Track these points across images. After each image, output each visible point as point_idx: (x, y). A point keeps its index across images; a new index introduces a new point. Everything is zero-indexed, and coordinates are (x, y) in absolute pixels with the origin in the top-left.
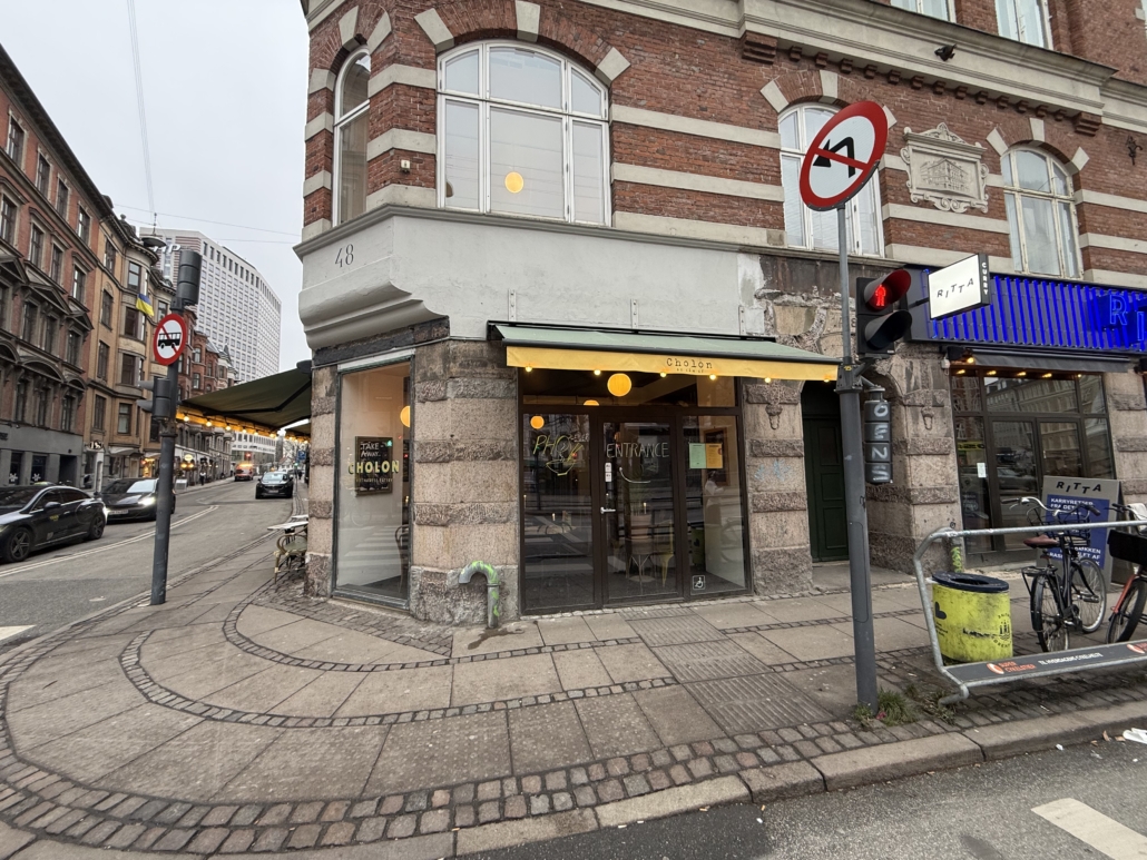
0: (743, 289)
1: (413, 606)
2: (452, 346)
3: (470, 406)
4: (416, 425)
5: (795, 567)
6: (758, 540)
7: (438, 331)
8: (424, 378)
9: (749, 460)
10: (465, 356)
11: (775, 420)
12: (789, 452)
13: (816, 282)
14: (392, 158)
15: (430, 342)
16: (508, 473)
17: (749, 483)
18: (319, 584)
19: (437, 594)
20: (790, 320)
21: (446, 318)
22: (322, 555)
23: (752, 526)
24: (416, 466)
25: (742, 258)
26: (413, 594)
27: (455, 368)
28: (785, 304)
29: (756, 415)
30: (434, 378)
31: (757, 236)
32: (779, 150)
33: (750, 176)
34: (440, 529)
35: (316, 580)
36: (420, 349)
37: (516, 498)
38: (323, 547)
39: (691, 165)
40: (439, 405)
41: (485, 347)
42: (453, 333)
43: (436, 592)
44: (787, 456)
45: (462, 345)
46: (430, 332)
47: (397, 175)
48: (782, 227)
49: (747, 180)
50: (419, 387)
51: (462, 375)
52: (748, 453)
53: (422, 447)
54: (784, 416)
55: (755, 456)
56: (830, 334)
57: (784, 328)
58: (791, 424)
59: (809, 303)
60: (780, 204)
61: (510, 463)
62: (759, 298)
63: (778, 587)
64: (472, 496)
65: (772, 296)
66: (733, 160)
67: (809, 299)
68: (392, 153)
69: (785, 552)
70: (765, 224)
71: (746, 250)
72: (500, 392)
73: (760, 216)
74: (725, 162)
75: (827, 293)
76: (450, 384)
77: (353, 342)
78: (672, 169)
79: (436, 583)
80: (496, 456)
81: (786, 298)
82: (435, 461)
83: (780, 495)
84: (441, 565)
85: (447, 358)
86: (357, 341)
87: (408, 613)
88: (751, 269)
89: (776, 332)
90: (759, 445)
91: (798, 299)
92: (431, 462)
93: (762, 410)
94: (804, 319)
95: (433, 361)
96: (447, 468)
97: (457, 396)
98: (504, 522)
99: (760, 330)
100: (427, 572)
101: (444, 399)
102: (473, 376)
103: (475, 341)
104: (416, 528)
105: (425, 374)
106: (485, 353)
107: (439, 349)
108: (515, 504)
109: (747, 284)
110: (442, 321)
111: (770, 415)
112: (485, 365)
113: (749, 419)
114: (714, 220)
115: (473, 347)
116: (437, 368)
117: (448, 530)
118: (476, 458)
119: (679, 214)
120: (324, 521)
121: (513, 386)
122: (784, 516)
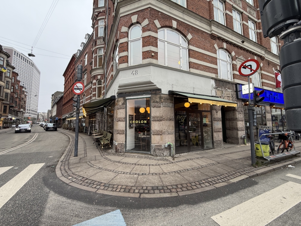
0: (212, 86)
1: (152, 153)
2: (162, 95)
3: (165, 109)
4: (152, 112)
5: (221, 143)
6: (215, 138)
7: (157, 92)
8: (154, 102)
9: (213, 122)
10: (164, 98)
11: (217, 113)
12: (220, 120)
13: (223, 86)
14: (150, 52)
15: (156, 94)
16: (172, 123)
17: (213, 126)
18: (121, 150)
19: (159, 150)
20: (219, 93)
21: (161, 89)
22: (122, 143)
23: (214, 135)
24: (152, 122)
25: (211, 80)
26: (152, 150)
27: (163, 100)
28: (218, 90)
29: (214, 112)
30: (157, 102)
31: (214, 75)
32: (217, 58)
33: (212, 63)
34: (159, 136)
35: (120, 149)
36: (153, 96)
37: (174, 129)
38: (122, 141)
39: (203, 60)
40: (158, 108)
41: (168, 96)
42: (162, 93)
43: (159, 149)
44: (219, 121)
45: (164, 95)
46: (156, 92)
47: (151, 56)
48: (218, 74)
49: (212, 64)
50: (152, 104)
51: (164, 102)
52: (213, 120)
53: (154, 117)
54: (218, 113)
55: (214, 121)
56: (225, 96)
57: (218, 95)
58: (219, 115)
59: (222, 90)
60: (217, 69)
61: (173, 121)
62: (214, 88)
63: (218, 147)
64: (166, 128)
65: (216, 88)
66: (210, 59)
67: (222, 89)
68: (150, 51)
69: (219, 140)
70: (215, 73)
71: (212, 78)
72: (171, 106)
73: (214, 71)
74: (208, 60)
75: (225, 88)
76: (161, 104)
77: (131, 92)
78: (200, 60)
79: (159, 147)
80: (170, 120)
81: (219, 89)
82: (158, 121)
83: (218, 129)
84: (160, 143)
85: (160, 98)
86: (133, 92)
87: (151, 155)
88: (213, 82)
89: (217, 95)
90: (215, 118)
91: (220, 89)
92: (157, 121)
93: (215, 111)
94: (221, 93)
95: (157, 98)
96: (161, 122)
97: (163, 107)
98: (172, 134)
99: (214, 95)
100: (156, 145)
101: (160, 107)
102: (166, 102)
103: (166, 95)
104: (152, 136)
105: (154, 101)
106: (168, 97)
107: (158, 96)
108: (174, 130)
109: (212, 85)
110: (160, 90)
111: (216, 112)
112: (168, 100)
113: (213, 113)
114: (207, 71)
115: (166, 96)
116: (158, 100)
117: (162, 136)
118: (167, 120)
119: (201, 70)
120: (122, 135)
121: (173, 105)
122: (218, 133)
